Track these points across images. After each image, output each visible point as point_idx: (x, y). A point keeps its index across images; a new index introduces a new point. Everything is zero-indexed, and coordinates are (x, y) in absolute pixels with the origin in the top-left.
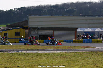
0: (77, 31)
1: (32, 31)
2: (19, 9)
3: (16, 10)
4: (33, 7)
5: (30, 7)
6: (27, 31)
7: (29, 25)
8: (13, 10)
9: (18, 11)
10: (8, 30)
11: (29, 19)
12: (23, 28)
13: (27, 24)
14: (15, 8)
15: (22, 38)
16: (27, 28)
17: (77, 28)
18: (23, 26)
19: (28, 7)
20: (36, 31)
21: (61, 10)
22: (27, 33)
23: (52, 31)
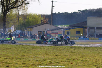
1: (90, 30)
2: (82, 11)
3: (80, 13)
5: (92, 10)
6: (86, 30)
7: (87, 25)
8: (76, 12)
9: (81, 13)
12: (83, 27)
13: (86, 25)
14: (78, 11)
15: (81, 36)
16: (86, 28)
18: (83, 26)
19: (90, 10)
20: (93, 30)
22: (86, 32)
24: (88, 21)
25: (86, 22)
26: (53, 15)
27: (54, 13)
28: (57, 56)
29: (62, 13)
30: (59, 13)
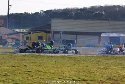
0: (101, 35)
1: (55, 35)
2: (45, 12)
3: (42, 13)
4: (59, 9)
5: (57, 10)
6: (50, 35)
7: (52, 29)
8: (38, 13)
9: (44, 13)
10: (30, 33)
11: (52, 23)
12: (46, 32)
13: (50, 28)
14: (41, 11)
15: (43, 42)
16: (49, 32)
17: (102, 33)
18: (46, 30)
19: (55, 10)
20: (59, 35)
21: (89, 14)
22: (50, 37)
23: (75, 36)
24: (52, 24)
25: (50, 25)
26: (10, 16)
27: (11, 14)
28: (14, 66)
29: (21, 14)
30: (16, 13)
